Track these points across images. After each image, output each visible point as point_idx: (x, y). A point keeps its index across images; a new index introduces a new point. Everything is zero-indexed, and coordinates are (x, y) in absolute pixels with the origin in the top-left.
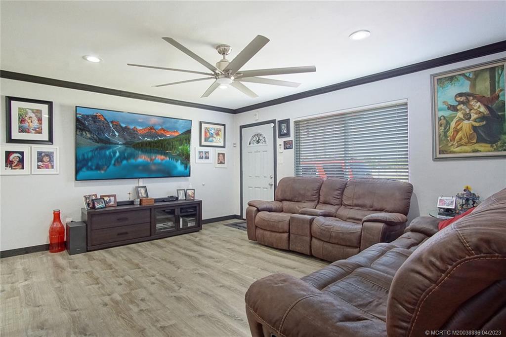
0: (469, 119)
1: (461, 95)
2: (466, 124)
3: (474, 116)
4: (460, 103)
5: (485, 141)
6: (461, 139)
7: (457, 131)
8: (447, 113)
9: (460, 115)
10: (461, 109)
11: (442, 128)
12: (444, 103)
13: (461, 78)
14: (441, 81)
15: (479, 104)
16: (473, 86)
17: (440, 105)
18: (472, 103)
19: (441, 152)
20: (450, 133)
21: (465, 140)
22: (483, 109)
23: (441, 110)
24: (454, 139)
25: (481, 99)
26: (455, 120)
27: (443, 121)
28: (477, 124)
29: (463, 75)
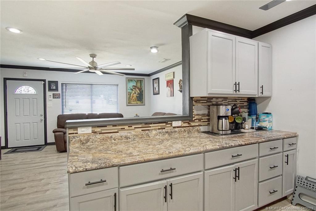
0: (135, 94)
1: (133, 86)
2: (135, 95)
3: (137, 93)
4: (134, 88)
5: (139, 101)
6: (134, 99)
7: (133, 97)
8: (130, 91)
9: (133, 92)
10: (134, 90)
11: (129, 95)
12: (130, 87)
13: (134, 81)
14: (130, 80)
15: (138, 90)
16: (137, 84)
17: (128, 88)
18: (136, 89)
19: (129, 103)
20: (131, 97)
21: (135, 100)
22: (139, 91)
23: (128, 90)
24: (132, 99)
25: (138, 88)
26: (132, 93)
27: (129, 93)
28: (137, 95)
29: (134, 80)
